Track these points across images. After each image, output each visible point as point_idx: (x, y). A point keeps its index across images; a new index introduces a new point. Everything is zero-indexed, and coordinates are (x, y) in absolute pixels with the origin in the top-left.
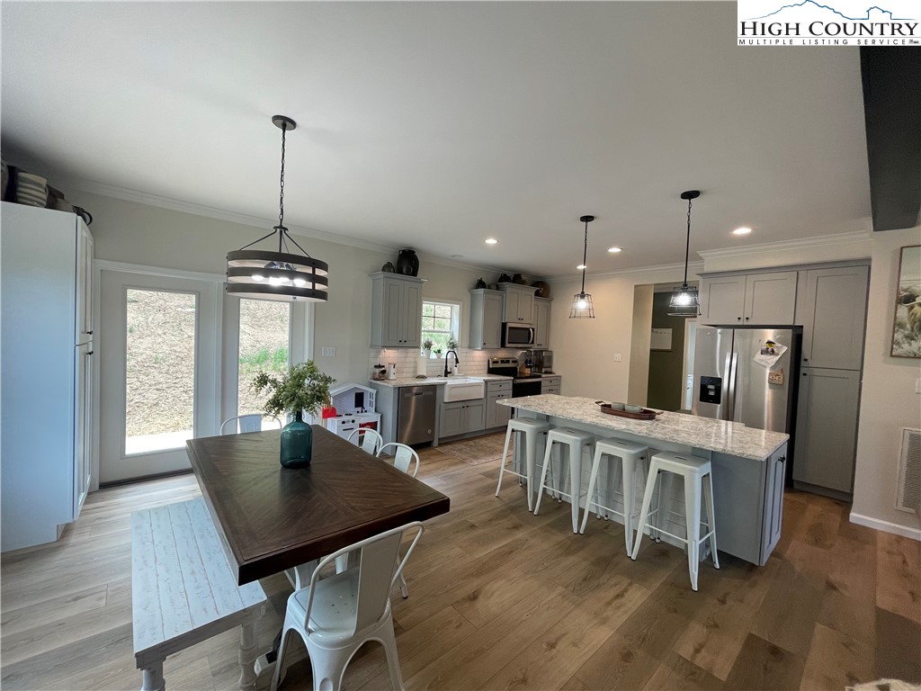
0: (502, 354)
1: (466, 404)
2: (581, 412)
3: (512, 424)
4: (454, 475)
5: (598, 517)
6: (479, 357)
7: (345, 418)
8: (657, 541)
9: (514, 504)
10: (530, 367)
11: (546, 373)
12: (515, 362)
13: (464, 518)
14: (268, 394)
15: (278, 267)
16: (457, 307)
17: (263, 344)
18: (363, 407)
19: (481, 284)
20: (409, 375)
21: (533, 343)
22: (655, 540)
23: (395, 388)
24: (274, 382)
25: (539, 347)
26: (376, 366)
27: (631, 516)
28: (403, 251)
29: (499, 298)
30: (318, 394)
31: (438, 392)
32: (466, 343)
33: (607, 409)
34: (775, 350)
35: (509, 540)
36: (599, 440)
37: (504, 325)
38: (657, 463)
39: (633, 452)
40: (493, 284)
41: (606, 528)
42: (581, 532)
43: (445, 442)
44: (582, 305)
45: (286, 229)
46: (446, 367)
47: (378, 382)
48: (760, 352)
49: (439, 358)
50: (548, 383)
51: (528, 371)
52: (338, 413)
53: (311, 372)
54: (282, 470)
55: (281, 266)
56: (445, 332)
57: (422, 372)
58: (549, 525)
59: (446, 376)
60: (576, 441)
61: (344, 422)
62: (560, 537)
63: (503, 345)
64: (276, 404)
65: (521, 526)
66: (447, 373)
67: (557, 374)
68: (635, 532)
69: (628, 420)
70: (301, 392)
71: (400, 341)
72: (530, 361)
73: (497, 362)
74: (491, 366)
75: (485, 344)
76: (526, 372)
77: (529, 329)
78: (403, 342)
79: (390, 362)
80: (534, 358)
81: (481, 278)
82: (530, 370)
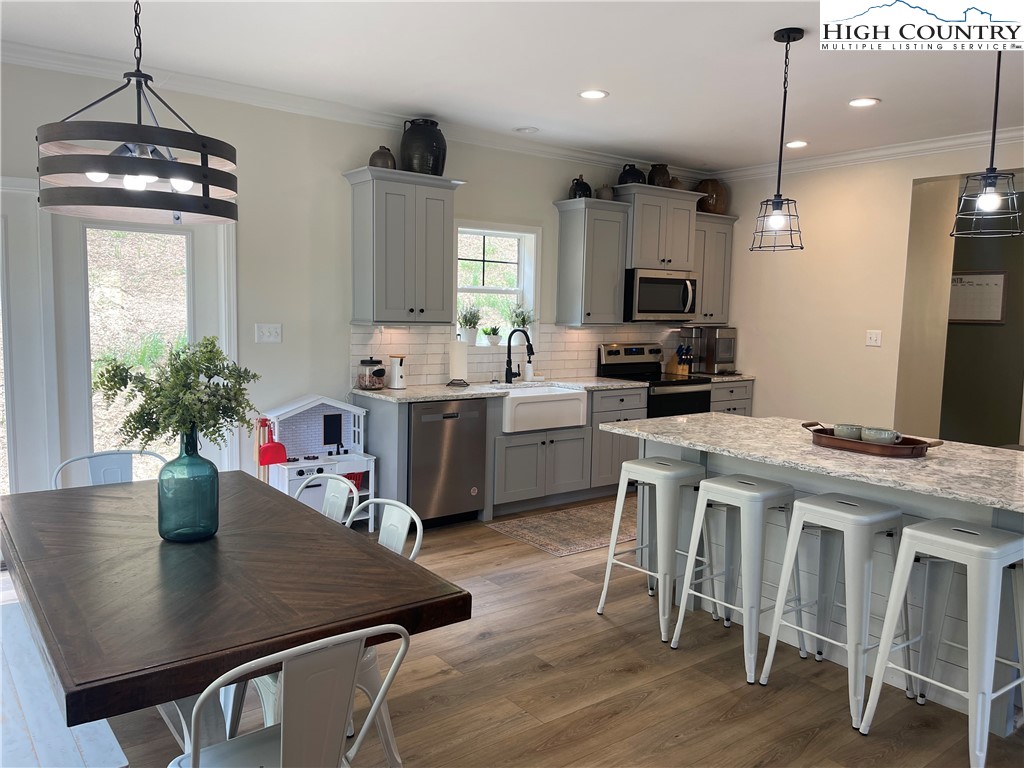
0: (629, 335)
1: (548, 437)
2: (770, 444)
3: (630, 471)
4: (519, 574)
5: (803, 654)
6: (580, 344)
7: (303, 464)
8: (920, 700)
9: (630, 629)
10: (689, 362)
11: (722, 373)
12: (657, 351)
13: (529, 652)
14: (131, 402)
15: (136, 154)
16: (530, 239)
17: (151, 326)
18: (340, 444)
19: (580, 188)
20: (432, 379)
21: (692, 310)
22: (915, 698)
23: (400, 404)
24: (141, 380)
25: (708, 320)
26: (364, 363)
27: (861, 648)
28: (412, 122)
29: (619, 216)
30: (224, 401)
31: (491, 412)
32: (552, 315)
33: (825, 437)
35: (614, 693)
36: (799, 498)
37: (630, 274)
38: (914, 540)
39: (865, 519)
40: (605, 187)
41: (817, 675)
42: (763, 680)
44: (776, 221)
45: (148, 78)
46: (509, 362)
47: (368, 393)
49: (494, 344)
50: (725, 394)
51: (683, 371)
52: (290, 455)
53: (209, 360)
54: (162, 546)
55: (142, 153)
56: (506, 292)
57: (459, 372)
58: (698, 666)
59: (509, 381)
60: (753, 499)
61: (301, 473)
62: (719, 689)
63: (628, 317)
64: (145, 423)
65: (642, 667)
66: (510, 376)
67: (746, 377)
68: (869, 681)
69: (865, 457)
70: (188, 398)
71: (412, 310)
72: (688, 349)
73: (617, 353)
74: (603, 362)
75: (589, 314)
76: (680, 372)
77: (683, 282)
78: (417, 311)
79: (393, 354)
80: (695, 344)
81: (581, 176)
82: (686, 367)
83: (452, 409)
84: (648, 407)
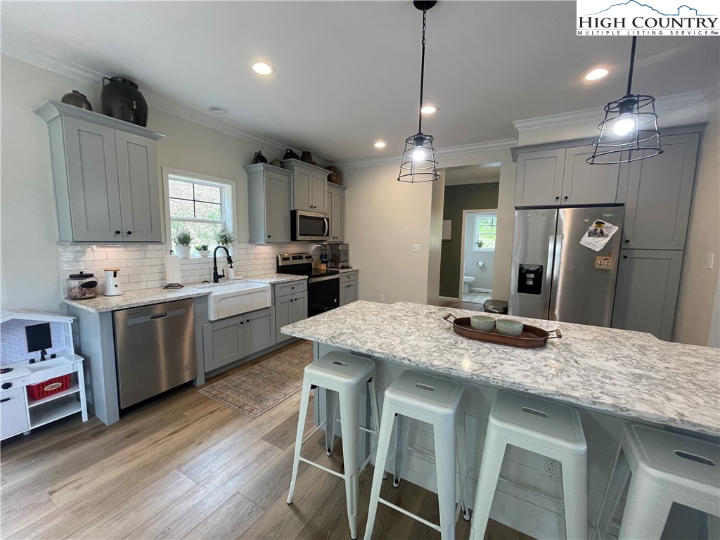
0: (294, 249)
6: (265, 254)
10: (326, 262)
11: (343, 267)
12: (310, 257)
16: (228, 188)
19: (259, 158)
20: (151, 285)
21: (328, 235)
23: (100, 313)
25: (335, 240)
26: (72, 277)
28: (110, 79)
29: (285, 179)
31: (197, 308)
32: (246, 236)
33: (465, 329)
34: (604, 231)
37: (293, 213)
40: (276, 160)
43: (211, 378)
46: (215, 269)
48: (587, 233)
49: (205, 256)
51: (323, 267)
56: (213, 222)
57: (175, 278)
59: (215, 281)
63: (294, 238)
66: (217, 278)
67: (354, 269)
71: (118, 233)
72: (326, 255)
73: (288, 259)
74: (280, 264)
75: (269, 236)
76: (322, 268)
77: (322, 219)
78: (125, 233)
79: (106, 268)
80: (329, 252)
81: (260, 152)
82: (325, 265)
83: (158, 311)
84: (308, 290)
